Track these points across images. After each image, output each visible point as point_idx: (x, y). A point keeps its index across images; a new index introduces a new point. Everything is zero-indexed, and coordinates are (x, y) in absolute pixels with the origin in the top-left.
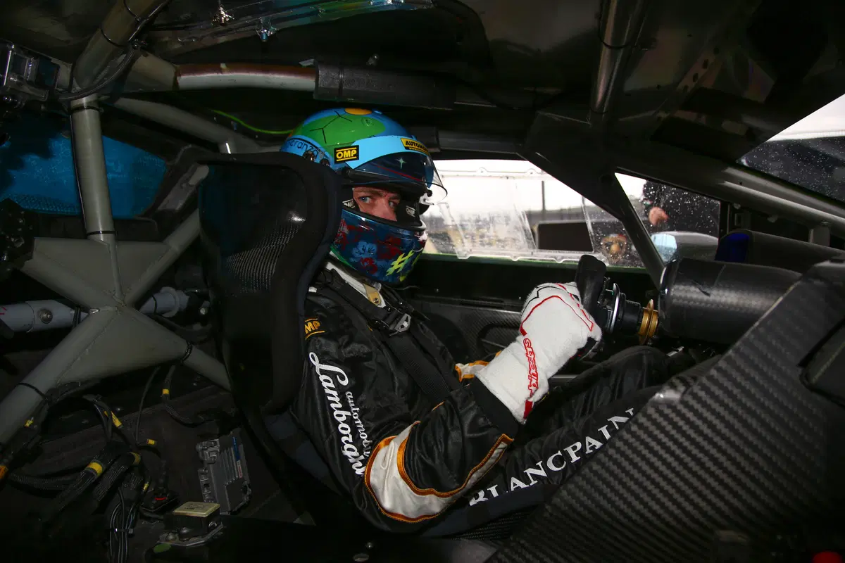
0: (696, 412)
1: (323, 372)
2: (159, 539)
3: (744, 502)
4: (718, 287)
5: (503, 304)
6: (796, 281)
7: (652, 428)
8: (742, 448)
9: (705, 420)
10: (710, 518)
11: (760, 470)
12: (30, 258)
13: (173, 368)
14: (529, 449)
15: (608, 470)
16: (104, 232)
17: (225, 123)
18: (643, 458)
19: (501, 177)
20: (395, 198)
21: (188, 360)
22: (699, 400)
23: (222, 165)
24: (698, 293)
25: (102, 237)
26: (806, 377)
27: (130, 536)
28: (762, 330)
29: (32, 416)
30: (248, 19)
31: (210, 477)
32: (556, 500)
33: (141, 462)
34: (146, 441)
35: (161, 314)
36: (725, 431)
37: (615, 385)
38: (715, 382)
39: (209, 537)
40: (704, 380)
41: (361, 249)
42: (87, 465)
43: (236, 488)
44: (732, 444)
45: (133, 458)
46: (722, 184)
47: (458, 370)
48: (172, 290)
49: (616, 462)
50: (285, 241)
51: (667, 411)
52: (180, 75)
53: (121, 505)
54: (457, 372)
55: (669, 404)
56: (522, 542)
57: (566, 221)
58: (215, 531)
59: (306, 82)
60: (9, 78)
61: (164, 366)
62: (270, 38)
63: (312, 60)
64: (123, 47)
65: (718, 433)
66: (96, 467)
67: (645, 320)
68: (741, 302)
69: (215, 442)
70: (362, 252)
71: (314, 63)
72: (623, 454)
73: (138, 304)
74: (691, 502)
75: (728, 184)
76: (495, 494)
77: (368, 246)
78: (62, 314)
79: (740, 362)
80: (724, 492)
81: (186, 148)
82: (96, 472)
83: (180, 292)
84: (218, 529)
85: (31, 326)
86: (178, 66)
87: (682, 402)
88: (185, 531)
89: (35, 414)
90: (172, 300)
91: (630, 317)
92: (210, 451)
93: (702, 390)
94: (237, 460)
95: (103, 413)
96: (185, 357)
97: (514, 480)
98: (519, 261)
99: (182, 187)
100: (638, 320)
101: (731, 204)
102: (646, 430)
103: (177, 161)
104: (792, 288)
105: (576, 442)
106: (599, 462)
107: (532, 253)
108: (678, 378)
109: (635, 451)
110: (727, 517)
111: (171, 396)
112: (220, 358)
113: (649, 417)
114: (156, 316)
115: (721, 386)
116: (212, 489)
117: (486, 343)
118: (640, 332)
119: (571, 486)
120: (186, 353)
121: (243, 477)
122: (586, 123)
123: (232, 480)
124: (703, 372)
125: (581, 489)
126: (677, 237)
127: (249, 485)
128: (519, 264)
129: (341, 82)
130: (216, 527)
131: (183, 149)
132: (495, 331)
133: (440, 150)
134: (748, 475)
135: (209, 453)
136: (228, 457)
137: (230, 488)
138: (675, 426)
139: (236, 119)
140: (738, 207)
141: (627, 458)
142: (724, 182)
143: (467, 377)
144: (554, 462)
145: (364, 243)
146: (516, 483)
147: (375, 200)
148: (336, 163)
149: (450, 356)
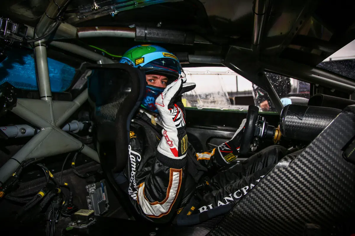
0: (296, 171)
1: (132, 154)
2: (68, 225)
3: (318, 211)
4: (306, 117)
5: (217, 128)
6: (340, 112)
7: (277, 178)
8: (316, 187)
9: (300, 174)
10: (303, 218)
11: (325, 196)
12: (16, 106)
13: (77, 154)
14: (226, 188)
15: (257, 196)
16: (47, 97)
17: (99, 53)
18: (273, 191)
19: (216, 74)
21: (83, 150)
22: (297, 165)
23: (100, 71)
24: (297, 119)
25: (46, 99)
26: (345, 155)
27: (56, 223)
28: (325, 134)
29: (15, 172)
30: (106, 8)
31: (92, 200)
32: (235, 210)
33: (61, 192)
34: (64, 184)
35: (72, 131)
36: (309, 179)
37: (264, 162)
38: (305, 158)
39: (89, 224)
40: (299, 157)
41: (148, 100)
42: (38, 193)
43: (103, 204)
44: (312, 185)
45: (58, 190)
46: (310, 76)
47: (197, 156)
48: (77, 122)
49: (261, 193)
50: (122, 100)
51: (283, 170)
52: (79, 32)
53: (53, 210)
54: (196, 156)
55: (284, 168)
56: (221, 228)
58: (92, 222)
59: (131, 34)
60: (7, 32)
61: (73, 152)
62: (116, 15)
63: (134, 25)
64: (55, 19)
65: (306, 180)
66: (42, 193)
67: (276, 133)
68: (316, 123)
69: (94, 185)
70: (149, 101)
71: (135, 26)
72: (264, 189)
73: (61, 126)
74: (294, 211)
75: (313, 75)
76: (211, 207)
78: (30, 130)
79: (316, 149)
80: (309, 206)
81: (84, 63)
82: (41, 196)
83: (80, 122)
84: (93, 221)
85: (17, 135)
86: (78, 28)
87: (290, 166)
88: (79, 222)
89: (17, 171)
90: (76, 125)
91: (270, 132)
92: (92, 189)
93: (298, 161)
94: (103, 193)
95: (45, 171)
96: (81, 149)
97: (219, 202)
98: (224, 110)
99: (82, 80)
100: (273, 133)
101: (315, 85)
102: (274, 179)
103: (80, 68)
104: (338, 116)
105: (246, 186)
106: (254, 193)
107: (229, 107)
108: (288, 156)
109: (269, 188)
110: (310, 218)
111: (76, 165)
112: (96, 150)
113: (275, 173)
114: (70, 132)
115: (307, 159)
116: (93, 205)
117: (210, 145)
118: (274, 139)
119: (242, 203)
120: (82, 147)
121: (105, 200)
122: (250, 50)
123: (101, 201)
124: (299, 154)
125: (246, 205)
126: (292, 100)
127: (108, 203)
128: (224, 111)
129: (146, 34)
130: (92, 220)
131: (82, 64)
132: (214, 139)
133: (190, 63)
134: (319, 198)
135: (91, 190)
136: (99, 191)
137: (100, 204)
138: (287, 177)
139: (104, 51)
140: (317, 85)
141: (266, 191)
142: (311, 75)
143: (201, 159)
144: (237, 194)
145: (149, 97)
146: (220, 203)
147: (155, 80)
148: (136, 65)
149: (194, 150)
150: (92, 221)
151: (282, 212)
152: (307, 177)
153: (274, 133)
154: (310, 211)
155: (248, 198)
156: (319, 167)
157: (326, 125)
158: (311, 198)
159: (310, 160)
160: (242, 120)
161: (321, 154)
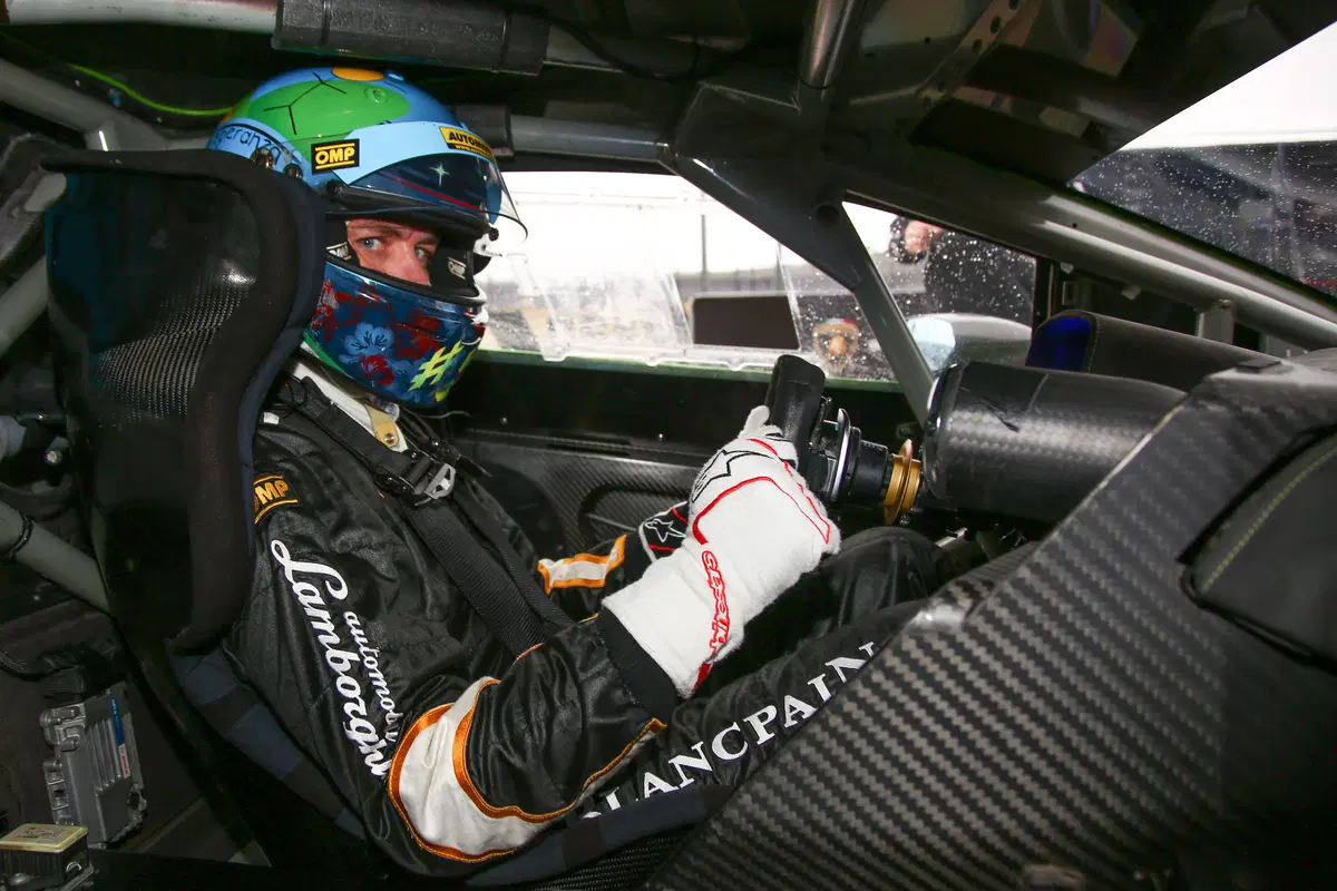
0: (991, 648)
1: (299, 576)
3: (1077, 812)
4: (1034, 415)
5: (628, 447)
6: (1177, 404)
7: (910, 677)
8: (1074, 712)
9: (1007, 662)
10: (1014, 843)
15: (828, 755)
17: (96, 91)
19: (629, 206)
20: (429, 242)
21: (21, 551)
22: (997, 624)
23: (92, 175)
24: (997, 426)
26: (1190, 581)
28: (1112, 496)
31: (67, 777)
32: (732, 813)
36: (1043, 681)
38: (1027, 591)
40: (1008, 588)
41: (362, 340)
43: (118, 797)
44: (1056, 706)
46: (1039, 226)
47: (542, 571)
49: (842, 740)
50: (215, 320)
51: (938, 645)
54: (540, 574)
55: (943, 633)
57: (745, 293)
59: (258, 16)
65: (1031, 685)
67: (896, 478)
68: (1076, 445)
69: (78, 712)
70: (365, 344)
72: (855, 725)
74: (981, 813)
75: (1050, 225)
77: (375, 333)
79: (1073, 555)
81: (20, 138)
83: (10, 419)
84: (83, 876)
87: (967, 628)
88: (19, 880)
91: (868, 473)
92: (67, 726)
93: (1003, 605)
94: (119, 743)
96: (17, 544)
97: (650, 777)
98: (659, 366)
99: (10, 216)
100: (884, 477)
101: (1057, 266)
102: (898, 680)
104: (1168, 418)
105: (766, 706)
106: (812, 741)
107: (684, 351)
108: (958, 584)
109: (879, 719)
110: (1045, 841)
112: (87, 547)
113: (905, 657)
115: (1038, 599)
116: (72, 802)
117: (596, 522)
118: (886, 502)
119: (759, 786)
120: (21, 537)
121: (130, 778)
122: (791, 106)
123: (110, 782)
124: (1004, 573)
125: (778, 791)
126: (955, 325)
127: (142, 791)
128: (661, 372)
129: (326, 18)
130: (80, 873)
131: (13, 143)
132: (614, 497)
133: (514, 151)
134: (1084, 762)
135: (65, 730)
136: (102, 738)
137: (106, 797)
138: (953, 673)
139: (119, 85)
140: (1068, 268)
141: (863, 732)
142: (1043, 223)
143: (562, 585)
144: (725, 743)
145: (369, 327)
146: (654, 783)
147: (390, 244)
148: (315, 172)
149: (529, 546)
150: (77, 878)
151: (928, 820)
152: (1035, 672)
153: (887, 476)
154: (1045, 813)
155: (786, 765)
156: (1087, 631)
157: (1117, 456)
158: (1052, 762)
159: (1048, 601)
160: (749, 413)
161: (1094, 578)
